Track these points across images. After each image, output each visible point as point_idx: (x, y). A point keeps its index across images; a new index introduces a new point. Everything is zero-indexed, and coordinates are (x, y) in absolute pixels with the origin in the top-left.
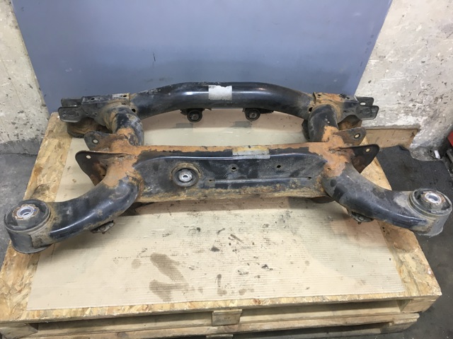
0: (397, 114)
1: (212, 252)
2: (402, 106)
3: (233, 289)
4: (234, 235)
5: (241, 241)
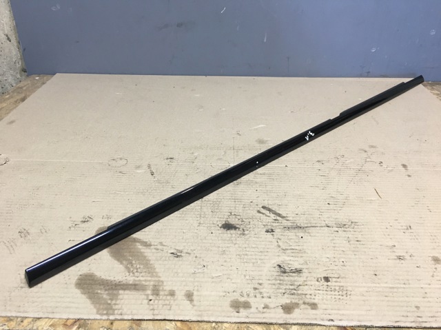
1: (223, 231)
3: (266, 301)
4: (270, 207)
5: (283, 217)
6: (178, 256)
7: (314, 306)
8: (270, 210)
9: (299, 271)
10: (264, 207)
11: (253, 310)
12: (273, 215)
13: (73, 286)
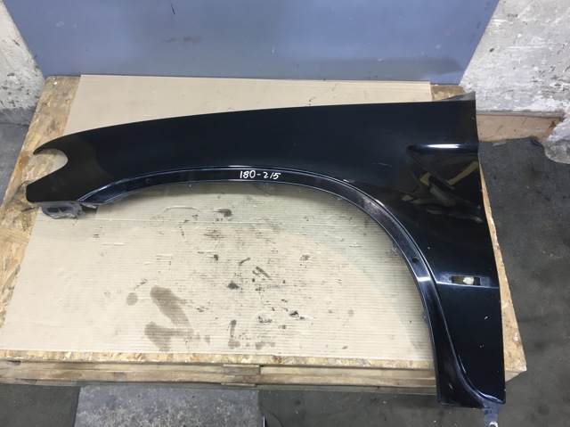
0: (531, 96)
1: (229, 290)
2: (539, 85)
3: (248, 341)
4: (261, 267)
5: (268, 277)
6: (201, 311)
7: (273, 344)
8: (261, 271)
9: (270, 321)
10: (257, 268)
11: (241, 347)
12: (262, 275)
13: (143, 333)
